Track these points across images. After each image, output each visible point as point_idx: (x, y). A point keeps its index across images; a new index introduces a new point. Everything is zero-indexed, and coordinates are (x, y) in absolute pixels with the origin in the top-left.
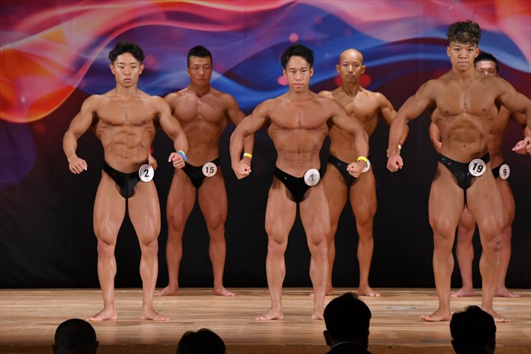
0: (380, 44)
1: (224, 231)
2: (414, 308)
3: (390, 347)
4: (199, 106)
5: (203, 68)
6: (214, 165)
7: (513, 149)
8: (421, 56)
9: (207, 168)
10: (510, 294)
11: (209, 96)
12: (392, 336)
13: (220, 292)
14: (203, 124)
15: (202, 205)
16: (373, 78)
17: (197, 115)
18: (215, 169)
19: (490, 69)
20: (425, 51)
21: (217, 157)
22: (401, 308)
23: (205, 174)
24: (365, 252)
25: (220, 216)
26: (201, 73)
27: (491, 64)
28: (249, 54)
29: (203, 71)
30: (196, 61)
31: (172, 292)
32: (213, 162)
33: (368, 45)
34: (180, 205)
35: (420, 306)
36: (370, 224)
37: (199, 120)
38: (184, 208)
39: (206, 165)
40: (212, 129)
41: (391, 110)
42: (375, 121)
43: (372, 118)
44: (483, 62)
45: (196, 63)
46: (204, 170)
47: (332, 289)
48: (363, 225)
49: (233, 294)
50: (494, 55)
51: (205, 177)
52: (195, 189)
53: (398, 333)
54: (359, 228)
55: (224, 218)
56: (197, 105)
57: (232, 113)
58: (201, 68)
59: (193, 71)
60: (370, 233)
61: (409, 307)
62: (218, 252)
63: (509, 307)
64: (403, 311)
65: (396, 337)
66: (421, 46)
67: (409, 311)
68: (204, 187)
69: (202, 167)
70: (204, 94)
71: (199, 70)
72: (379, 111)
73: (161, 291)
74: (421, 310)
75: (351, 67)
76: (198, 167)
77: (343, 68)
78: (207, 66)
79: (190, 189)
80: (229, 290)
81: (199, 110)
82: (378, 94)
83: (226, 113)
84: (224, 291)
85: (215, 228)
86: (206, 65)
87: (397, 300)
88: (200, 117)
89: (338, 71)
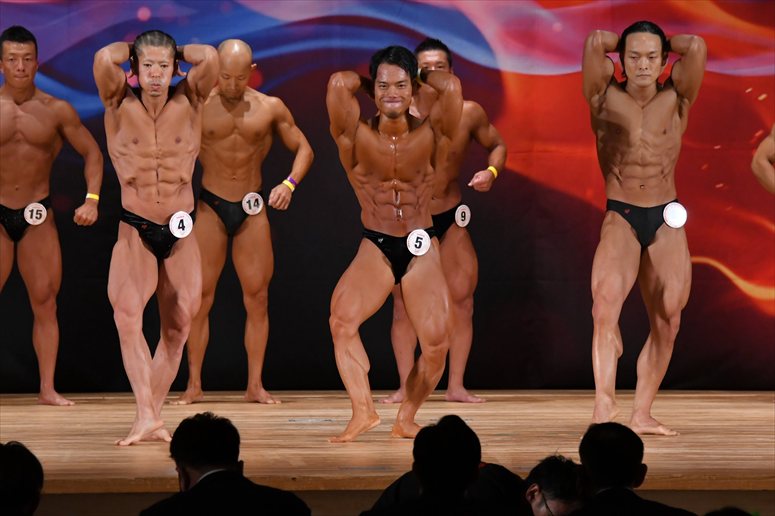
0: (274, 24)
1: (55, 307)
2: (329, 421)
3: (294, 479)
4: (18, 119)
5: (23, 59)
6: (41, 207)
7: (470, 184)
8: (336, 43)
9: (32, 211)
10: (470, 398)
11: (34, 103)
12: (297, 463)
13: (52, 400)
14: (24, 148)
15: (23, 268)
16: (266, 76)
17: (15, 133)
18: (44, 213)
19: (438, 63)
20: (343, 36)
21: (48, 194)
22: (309, 421)
23: (29, 221)
24: (256, 336)
25: (50, 285)
26: (21, 66)
27: (440, 55)
28: (75, 39)
29: (24, 64)
30: (12, 47)
32: (41, 202)
33: (254, 27)
35: (339, 416)
36: (264, 294)
37: (18, 141)
39: (31, 207)
40: (38, 155)
41: (291, 125)
42: (268, 140)
43: (265, 135)
44: (427, 53)
45: (13, 51)
46: (27, 214)
47: (202, 392)
48: (254, 295)
50: (444, 42)
51: (29, 224)
52: (12, 243)
53: (306, 458)
54: (247, 300)
55: (57, 288)
56: (15, 117)
57: (68, 130)
58: (20, 59)
59: (9, 65)
60: (264, 308)
61: (321, 420)
62: (47, 340)
63: (470, 417)
64: (313, 424)
65: (302, 464)
66: (337, 28)
67: (321, 425)
68: (27, 241)
69: (23, 210)
70: (25, 101)
71: (16, 63)
74: (338, 423)
76: (18, 211)
78: (28, 57)
79: (5, 244)
81: (19, 126)
82: (274, 100)
83: (59, 130)
84: (58, 398)
85: (43, 302)
86: (28, 54)
87: (303, 408)
88: (19, 136)
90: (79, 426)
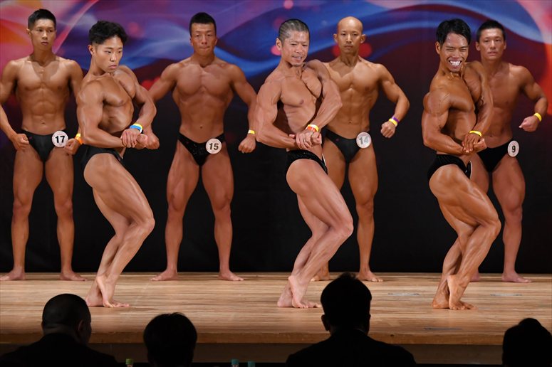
0: (381, 10)
1: (230, 212)
2: (417, 294)
3: (392, 335)
4: (203, 78)
5: (206, 35)
6: (218, 141)
7: (520, 127)
8: (425, 24)
9: (211, 144)
10: (520, 279)
11: (214, 66)
12: (394, 324)
13: (228, 277)
14: (207, 97)
15: (206, 183)
16: (373, 48)
17: (201, 87)
18: (220, 146)
19: (496, 37)
21: (222, 132)
22: (403, 294)
23: (209, 151)
24: (366, 233)
25: (226, 196)
26: (204, 41)
27: (498, 32)
28: (240, 22)
29: (206, 39)
30: (199, 27)
31: (170, 277)
32: (217, 138)
33: (367, 13)
34: (181, 183)
35: (424, 291)
36: (371, 204)
37: (203, 93)
38: (186, 186)
39: (211, 141)
40: (217, 103)
41: (392, 83)
42: (375, 94)
43: (372, 90)
44: (488, 31)
45: (199, 30)
46: (208, 146)
47: (329, 273)
48: (364, 204)
49: (242, 279)
51: (209, 154)
52: (198, 167)
53: (400, 321)
54: (359, 208)
55: (230, 197)
56: (201, 76)
57: (238, 85)
58: (204, 36)
59: (196, 40)
60: (370, 214)
61: (412, 293)
62: (224, 235)
63: (520, 293)
64: (406, 297)
65: (398, 325)
66: (426, 14)
67: (411, 297)
68: (208, 165)
69: (205, 143)
70: (208, 64)
71: (200, 39)
72: (379, 84)
73: (157, 275)
74: (424, 296)
75: (349, 37)
76: (202, 144)
77: (341, 38)
78: (209, 34)
79: (192, 167)
80: (236, 275)
81: (203, 82)
82: (379, 66)
83: (231, 85)
84: (232, 276)
85: (221, 208)
86: (208, 32)
87: (398, 285)
88: (203, 89)
89: (336, 40)
90: (240, 296)
